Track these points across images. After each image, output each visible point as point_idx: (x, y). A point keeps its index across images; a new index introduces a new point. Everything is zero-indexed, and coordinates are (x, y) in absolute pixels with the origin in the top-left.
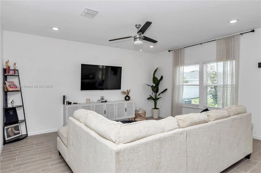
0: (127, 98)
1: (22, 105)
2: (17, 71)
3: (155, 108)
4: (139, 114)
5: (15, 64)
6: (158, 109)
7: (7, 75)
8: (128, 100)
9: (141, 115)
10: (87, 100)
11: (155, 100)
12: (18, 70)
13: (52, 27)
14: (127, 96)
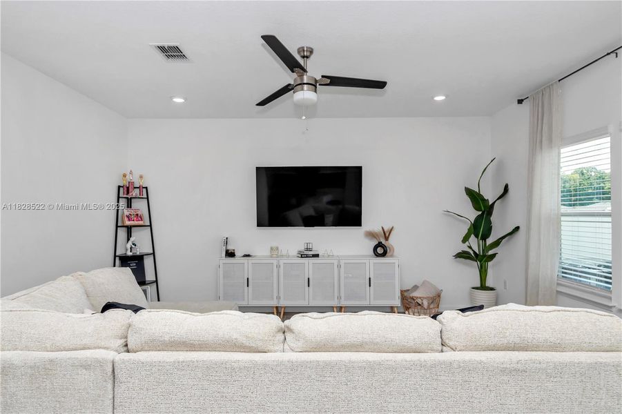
0: (380, 250)
1: (152, 252)
2: (144, 190)
3: (483, 287)
4: (412, 298)
5: (141, 177)
6: (492, 289)
7: (131, 198)
8: (384, 254)
9: (419, 301)
10: (272, 249)
11: (483, 259)
12: (146, 188)
13: (171, 98)
14: (380, 245)
